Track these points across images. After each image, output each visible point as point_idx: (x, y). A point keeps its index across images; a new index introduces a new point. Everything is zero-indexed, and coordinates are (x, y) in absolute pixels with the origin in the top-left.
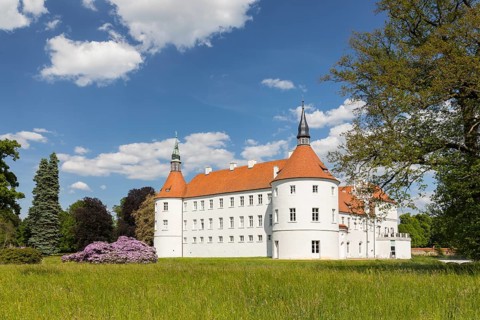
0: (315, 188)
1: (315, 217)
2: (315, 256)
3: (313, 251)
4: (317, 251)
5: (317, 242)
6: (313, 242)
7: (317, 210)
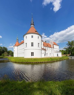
0: (32, 37)
1: (32, 45)
2: (32, 57)
3: (32, 55)
4: (33, 55)
5: (33, 53)
6: (32, 53)
7: (33, 43)
